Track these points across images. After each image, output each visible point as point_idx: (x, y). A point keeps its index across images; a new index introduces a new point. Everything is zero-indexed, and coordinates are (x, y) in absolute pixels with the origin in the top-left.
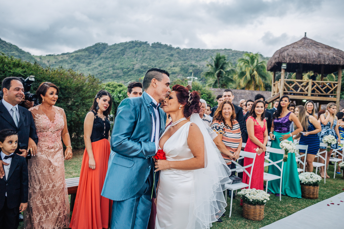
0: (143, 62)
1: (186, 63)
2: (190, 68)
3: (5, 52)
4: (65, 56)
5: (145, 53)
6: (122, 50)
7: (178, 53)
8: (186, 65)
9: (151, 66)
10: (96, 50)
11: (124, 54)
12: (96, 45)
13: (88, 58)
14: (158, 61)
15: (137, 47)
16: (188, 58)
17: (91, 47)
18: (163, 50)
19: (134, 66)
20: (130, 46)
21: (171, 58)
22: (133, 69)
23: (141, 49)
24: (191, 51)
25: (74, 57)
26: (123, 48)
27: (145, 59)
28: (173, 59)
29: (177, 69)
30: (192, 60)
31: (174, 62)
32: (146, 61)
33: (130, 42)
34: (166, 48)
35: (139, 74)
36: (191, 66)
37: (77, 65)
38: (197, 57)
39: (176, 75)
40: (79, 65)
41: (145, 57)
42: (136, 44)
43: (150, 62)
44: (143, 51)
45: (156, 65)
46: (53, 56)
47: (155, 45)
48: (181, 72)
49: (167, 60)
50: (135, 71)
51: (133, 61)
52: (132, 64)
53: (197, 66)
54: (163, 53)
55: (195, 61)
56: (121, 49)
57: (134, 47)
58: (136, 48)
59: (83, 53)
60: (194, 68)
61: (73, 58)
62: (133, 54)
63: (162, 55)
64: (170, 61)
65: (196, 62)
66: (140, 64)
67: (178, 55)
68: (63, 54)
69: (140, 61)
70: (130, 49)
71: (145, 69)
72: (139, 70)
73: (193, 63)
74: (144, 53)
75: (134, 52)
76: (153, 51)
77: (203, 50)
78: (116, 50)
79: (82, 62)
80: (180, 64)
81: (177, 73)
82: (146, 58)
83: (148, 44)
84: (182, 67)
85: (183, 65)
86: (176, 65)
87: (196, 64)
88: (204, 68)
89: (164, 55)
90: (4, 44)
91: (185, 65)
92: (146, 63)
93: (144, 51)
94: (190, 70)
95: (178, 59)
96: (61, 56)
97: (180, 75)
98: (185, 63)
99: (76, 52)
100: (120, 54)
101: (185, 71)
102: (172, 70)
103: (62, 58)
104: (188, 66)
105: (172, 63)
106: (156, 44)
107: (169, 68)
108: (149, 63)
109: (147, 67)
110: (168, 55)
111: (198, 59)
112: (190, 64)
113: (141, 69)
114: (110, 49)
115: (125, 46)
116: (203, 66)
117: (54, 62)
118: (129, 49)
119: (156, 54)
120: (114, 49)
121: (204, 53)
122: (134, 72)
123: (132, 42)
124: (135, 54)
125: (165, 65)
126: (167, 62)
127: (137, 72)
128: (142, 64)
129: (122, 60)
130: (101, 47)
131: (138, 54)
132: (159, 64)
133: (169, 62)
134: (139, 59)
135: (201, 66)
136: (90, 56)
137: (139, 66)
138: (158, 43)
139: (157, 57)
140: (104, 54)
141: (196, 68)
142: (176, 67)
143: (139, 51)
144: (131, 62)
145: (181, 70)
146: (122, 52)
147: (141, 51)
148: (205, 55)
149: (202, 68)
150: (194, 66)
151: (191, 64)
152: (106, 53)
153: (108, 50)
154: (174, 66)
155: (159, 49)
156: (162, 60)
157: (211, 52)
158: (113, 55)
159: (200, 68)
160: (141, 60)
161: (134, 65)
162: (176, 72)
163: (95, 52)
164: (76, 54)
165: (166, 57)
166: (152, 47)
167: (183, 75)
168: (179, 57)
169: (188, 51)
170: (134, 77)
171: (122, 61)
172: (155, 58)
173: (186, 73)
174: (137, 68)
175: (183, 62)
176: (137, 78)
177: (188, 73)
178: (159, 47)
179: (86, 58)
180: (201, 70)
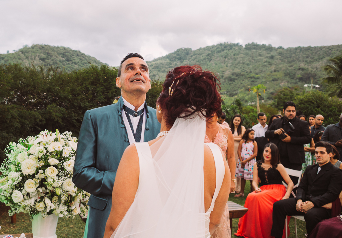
0: (235, 67)
1: (292, 66)
2: (297, 72)
3: (84, 64)
5: (238, 56)
6: (208, 55)
7: (280, 54)
8: (292, 69)
9: (246, 72)
10: (178, 57)
11: (211, 60)
12: (178, 51)
13: (169, 66)
14: (254, 65)
15: (227, 50)
16: (295, 59)
17: (173, 53)
18: (260, 51)
19: (224, 73)
20: (217, 50)
21: (270, 61)
22: (222, 76)
23: (232, 52)
24: (298, 51)
25: (154, 66)
26: (210, 52)
27: (237, 64)
28: (274, 62)
29: (279, 75)
30: (300, 61)
31: (275, 66)
32: (239, 66)
33: (217, 45)
34: (264, 49)
35: (231, 82)
36: (299, 69)
37: (157, 74)
38: (307, 57)
39: (279, 81)
40: (159, 75)
41: (237, 62)
42: (226, 47)
43: (244, 68)
44: (234, 55)
45: (252, 70)
47: (249, 46)
48: (286, 79)
49: (266, 64)
50: (225, 79)
51: (222, 68)
52: (221, 71)
53: (308, 68)
54: (260, 55)
55: (305, 63)
56: (208, 53)
57: (223, 50)
58: (225, 51)
59: (164, 61)
60: (303, 72)
61: (152, 67)
62: (222, 58)
63: (259, 57)
64: (269, 64)
65: (305, 65)
66: (231, 70)
67: (280, 57)
69: (230, 66)
70: (219, 53)
71: (237, 76)
72: (230, 77)
73: (302, 65)
74: (236, 57)
75: (223, 56)
76: (247, 54)
77: (315, 47)
78: (202, 55)
79: (162, 71)
80: (283, 68)
81: (280, 80)
82: (239, 63)
83: (241, 46)
84: (286, 71)
85: (287, 69)
86: (278, 69)
87: (306, 67)
88: (318, 71)
89: (262, 58)
90: (83, 57)
91: (290, 68)
92: (239, 69)
93: (236, 55)
94: (298, 75)
95: (280, 61)
97: (284, 81)
98: (290, 67)
99: (155, 60)
100: (207, 60)
101: (291, 76)
102: (274, 75)
104: (295, 70)
105: (273, 68)
106: (251, 44)
107: (269, 73)
108: (242, 68)
109: (241, 73)
110: (267, 57)
111: (309, 59)
112: (298, 68)
113: (233, 76)
114: (195, 55)
115: (212, 49)
116: (317, 69)
118: (217, 53)
119: (251, 56)
120: (198, 54)
121: (318, 51)
122: (223, 80)
123: (221, 45)
124: (224, 58)
125: (264, 70)
126: (265, 66)
127: (228, 80)
128: (233, 70)
129: (208, 66)
130: (183, 53)
131: (229, 59)
132: (255, 69)
133: (269, 66)
134: (229, 65)
135: (314, 69)
136: (171, 64)
137: (229, 73)
138: (253, 43)
139: (253, 61)
140: (187, 60)
141: (306, 72)
142: (278, 71)
143: (229, 55)
144: (219, 68)
145: (285, 76)
146: (208, 57)
147: (232, 54)
148: (319, 54)
149: (315, 71)
150: (303, 69)
151: (299, 66)
152: (190, 59)
153: (192, 56)
154: (275, 71)
155: (255, 51)
156: (259, 65)
157: (328, 50)
158: (199, 61)
159: (312, 71)
160: (232, 65)
161: (223, 71)
162: (278, 78)
163: (177, 58)
164: (156, 62)
165: (265, 60)
166: (245, 48)
167: (288, 82)
168: (282, 58)
169: (294, 51)
170: (224, 86)
171: (209, 68)
172: (250, 61)
173: (293, 79)
174: (227, 76)
175: (288, 65)
176: (228, 87)
177: (295, 79)
178: (254, 48)
179: (167, 66)
180: (314, 74)
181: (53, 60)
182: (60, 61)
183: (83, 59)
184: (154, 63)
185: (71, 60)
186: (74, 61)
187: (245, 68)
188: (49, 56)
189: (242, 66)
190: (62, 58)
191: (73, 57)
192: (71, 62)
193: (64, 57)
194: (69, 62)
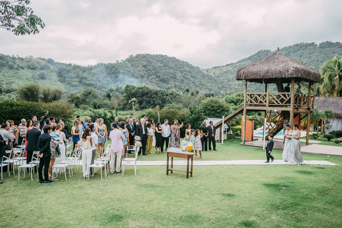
3: (178, 69)
4: (229, 67)
12: (259, 53)
15: (302, 49)
17: (254, 55)
18: (334, 49)
20: (294, 50)
23: (307, 51)
25: (238, 67)
27: (311, 62)
33: (294, 46)
34: (337, 46)
41: (311, 60)
42: (301, 47)
44: (309, 54)
46: (218, 68)
47: (323, 45)
57: (299, 50)
58: (301, 51)
59: (246, 63)
62: (297, 57)
68: (227, 65)
70: (295, 53)
74: (310, 55)
75: (299, 56)
76: (321, 52)
82: (313, 61)
83: (316, 45)
90: (177, 62)
93: (310, 54)
96: (226, 68)
99: (239, 62)
103: (226, 69)
106: (325, 43)
108: (316, 65)
115: (289, 50)
117: (219, 73)
118: (293, 53)
119: (325, 54)
123: (297, 45)
124: (300, 58)
130: (263, 55)
138: (327, 42)
139: (327, 58)
143: (304, 54)
147: (307, 53)
155: (329, 49)
164: (239, 64)
166: (320, 47)
172: (324, 59)
178: (328, 47)
181: (153, 66)
182: (159, 67)
183: (178, 64)
184: (237, 64)
185: (168, 66)
186: (170, 66)
187: (319, 65)
188: (150, 63)
189: (316, 63)
190: (160, 64)
191: (169, 63)
192: (168, 67)
193: (162, 64)
194: (166, 67)
